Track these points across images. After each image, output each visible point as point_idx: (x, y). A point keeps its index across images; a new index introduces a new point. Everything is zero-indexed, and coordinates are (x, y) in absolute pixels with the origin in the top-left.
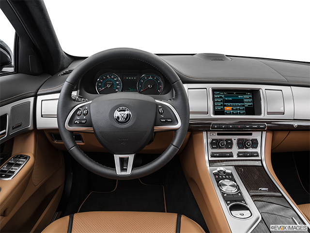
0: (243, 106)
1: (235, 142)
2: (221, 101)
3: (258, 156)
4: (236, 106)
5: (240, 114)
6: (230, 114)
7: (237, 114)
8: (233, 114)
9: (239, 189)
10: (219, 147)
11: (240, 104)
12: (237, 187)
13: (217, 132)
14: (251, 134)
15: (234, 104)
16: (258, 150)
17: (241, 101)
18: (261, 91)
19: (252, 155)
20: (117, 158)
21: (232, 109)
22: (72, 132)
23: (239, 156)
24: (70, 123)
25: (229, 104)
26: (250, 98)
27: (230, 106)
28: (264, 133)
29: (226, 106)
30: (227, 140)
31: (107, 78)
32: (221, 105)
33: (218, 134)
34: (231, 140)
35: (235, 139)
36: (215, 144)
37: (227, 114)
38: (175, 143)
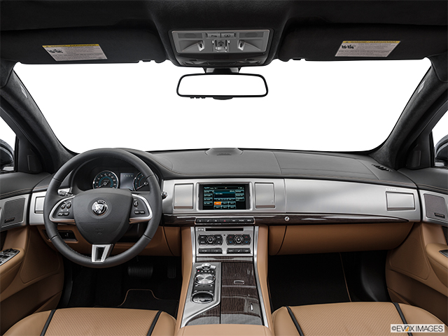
0: (234, 200)
1: (224, 238)
2: (211, 196)
3: (249, 252)
4: (226, 200)
5: (230, 208)
6: (219, 209)
7: (227, 209)
8: (223, 209)
9: (214, 281)
10: (207, 243)
11: (230, 199)
12: (214, 279)
13: (205, 228)
14: (242, 230)
15: (225, 199)
16: (250, 246)
17: (233, 195)
18: (251, 184)
19: (243, 251)
20: (94, 247)
21: (222, 204)
22: (56, 224)
23: (228, 253)
24: (54, 215)
25: (219, 199)
26: (242, 192)
27: (221, 200)
28: (257, 228)
29: (215, 201)
30: (215, 236)
31: (104, 176)
32: (211, 200)
33: (207, 230)
34: (220, 235)
35: (225, 234)
36: (203, 240)
37: (216, 209)
38: (146, 234)
